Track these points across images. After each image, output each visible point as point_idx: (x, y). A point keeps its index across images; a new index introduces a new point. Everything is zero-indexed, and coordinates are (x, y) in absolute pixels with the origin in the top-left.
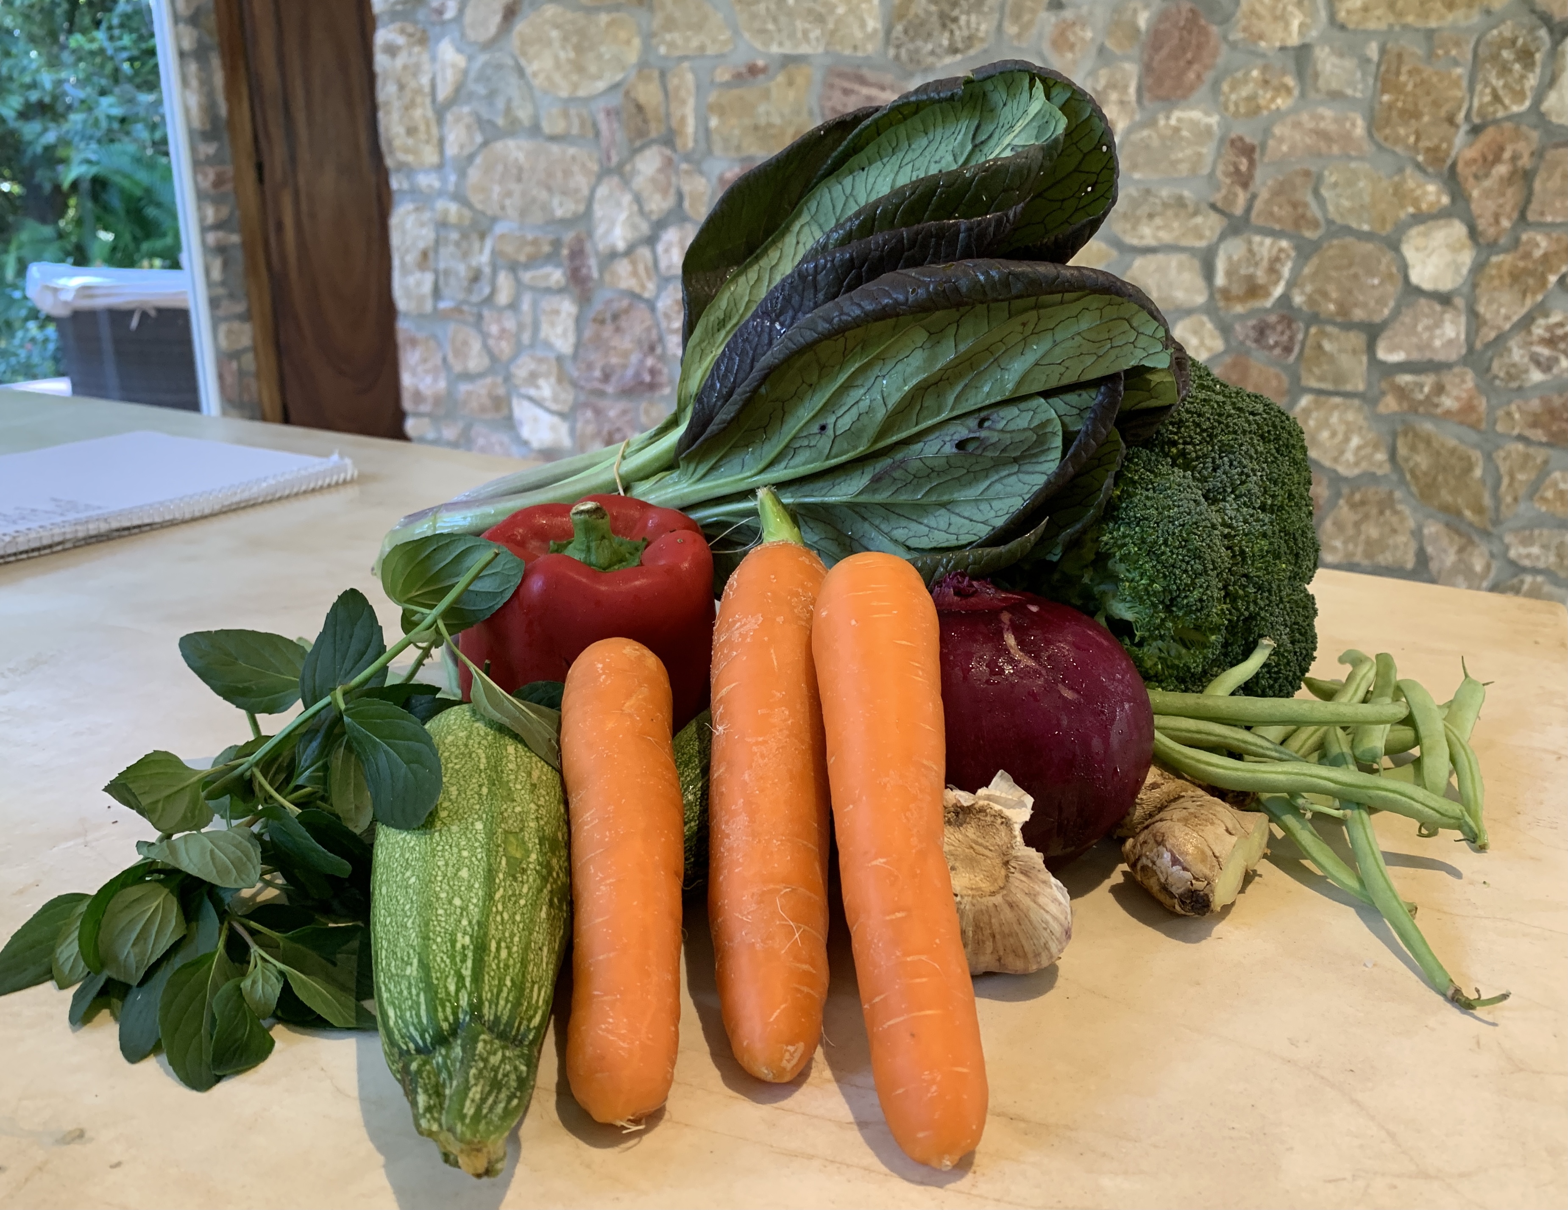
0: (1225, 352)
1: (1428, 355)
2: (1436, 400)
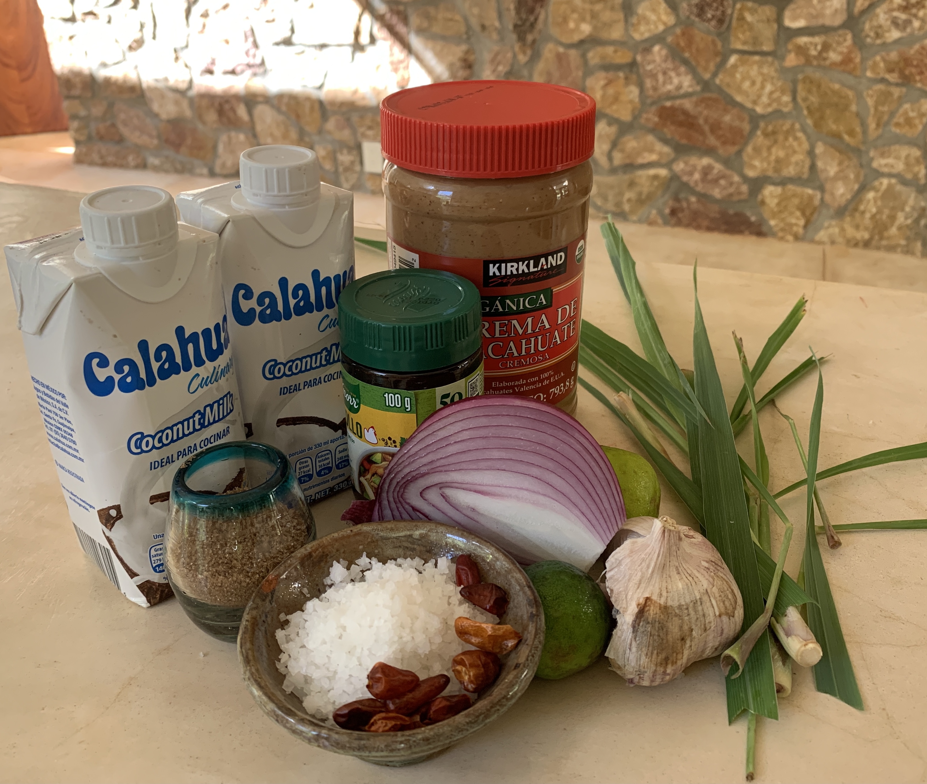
0: (675, 26)
1: (820, 22)
2: (825, 55)
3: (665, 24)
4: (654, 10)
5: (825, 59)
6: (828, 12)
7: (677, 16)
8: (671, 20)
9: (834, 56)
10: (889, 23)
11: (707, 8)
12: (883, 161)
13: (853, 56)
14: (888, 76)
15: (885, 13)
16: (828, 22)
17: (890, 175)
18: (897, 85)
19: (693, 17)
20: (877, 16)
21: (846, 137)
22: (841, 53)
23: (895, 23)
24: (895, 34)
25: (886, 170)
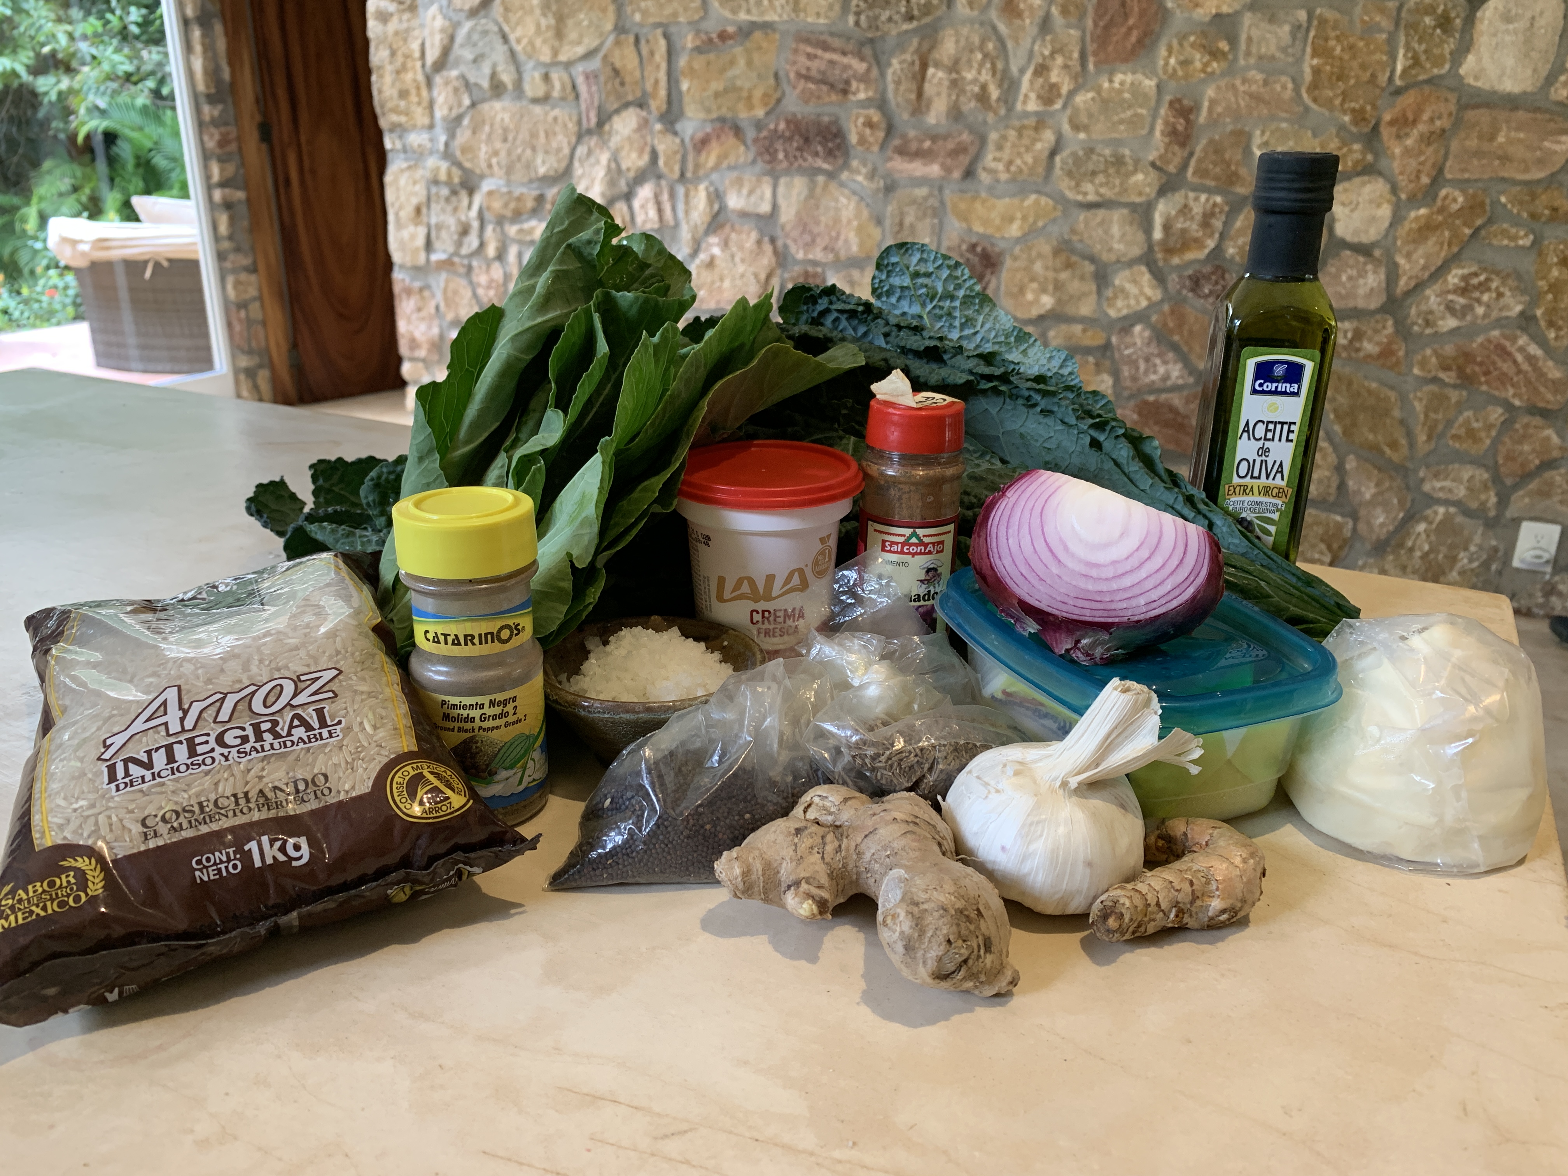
0: (1162, 301)
1: (1351, 304)
2: (1358, 345)
3: (1149, 299)
4: (1135, 282)
5: (1358, 350)
6: (1361, 291)
7: (1165, 289)
8: (1156, 294)
9: (1369, 347)
10: (1442, 308)
11: (1202, 282)
12: (1438, 485)
13: (1395, 347)
14: (1442, 375)
15: (1437, 296)
16: (1361, 304)
17: (1447, 503)
18: (1455, 386)
19: (1184, 292)
20: (1428, 298)
21: (1387, 450)
22: (1378, 344)
23: (1450, 308)
24: (1452, 323)
25: (1441, 495)
